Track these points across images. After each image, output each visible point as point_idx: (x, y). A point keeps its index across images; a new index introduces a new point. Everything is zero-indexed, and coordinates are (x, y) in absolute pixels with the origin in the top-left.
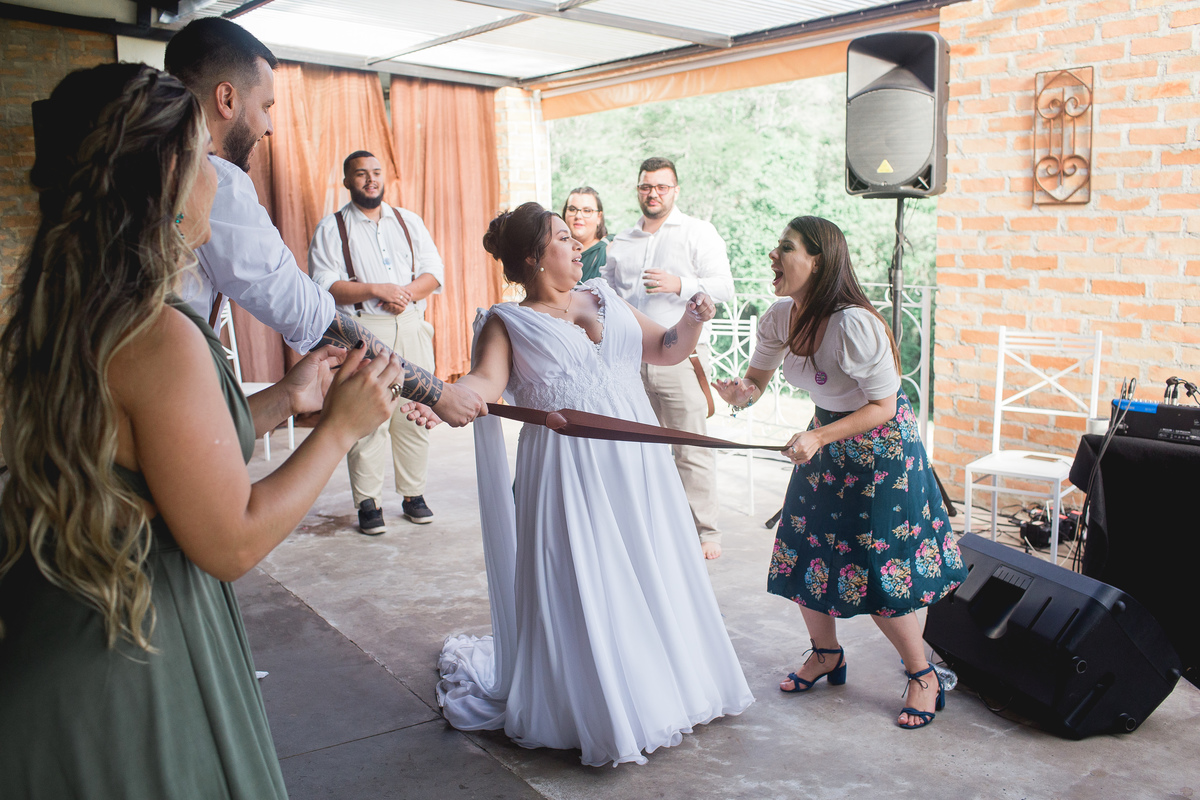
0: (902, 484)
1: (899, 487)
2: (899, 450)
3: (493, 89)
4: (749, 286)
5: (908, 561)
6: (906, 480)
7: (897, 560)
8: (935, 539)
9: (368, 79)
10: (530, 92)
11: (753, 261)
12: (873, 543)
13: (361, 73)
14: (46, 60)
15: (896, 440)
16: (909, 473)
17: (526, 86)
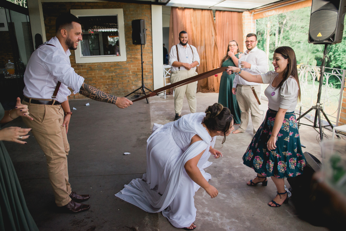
0: (288, 139)
1: (286, 140)
2: (288, 129)
3: (242, 12)
4: (339, 61)
5: (286, 163)
6: (289, 138)
7: (283, 162)
8: (296, 159)
9: (209, 11)
10: (251, 13)
11: (341, 54)
12: (276, 155)
13: (208, 10)
14: (137, 11)
15: (287, 125)
16: (290, 136)
17: (250, 11)
